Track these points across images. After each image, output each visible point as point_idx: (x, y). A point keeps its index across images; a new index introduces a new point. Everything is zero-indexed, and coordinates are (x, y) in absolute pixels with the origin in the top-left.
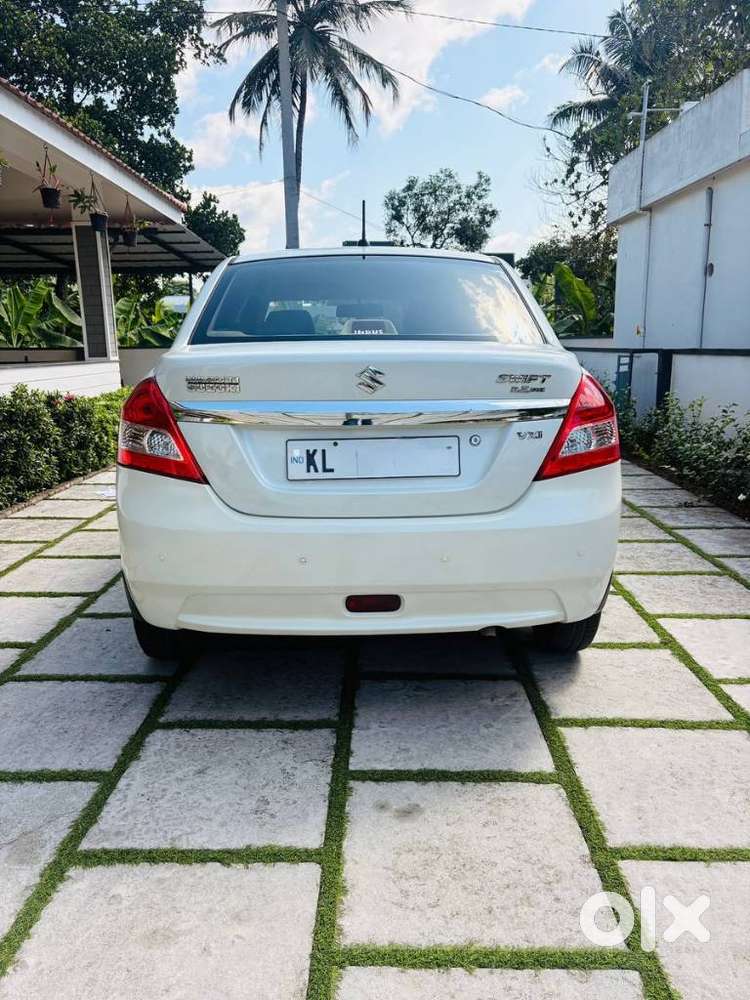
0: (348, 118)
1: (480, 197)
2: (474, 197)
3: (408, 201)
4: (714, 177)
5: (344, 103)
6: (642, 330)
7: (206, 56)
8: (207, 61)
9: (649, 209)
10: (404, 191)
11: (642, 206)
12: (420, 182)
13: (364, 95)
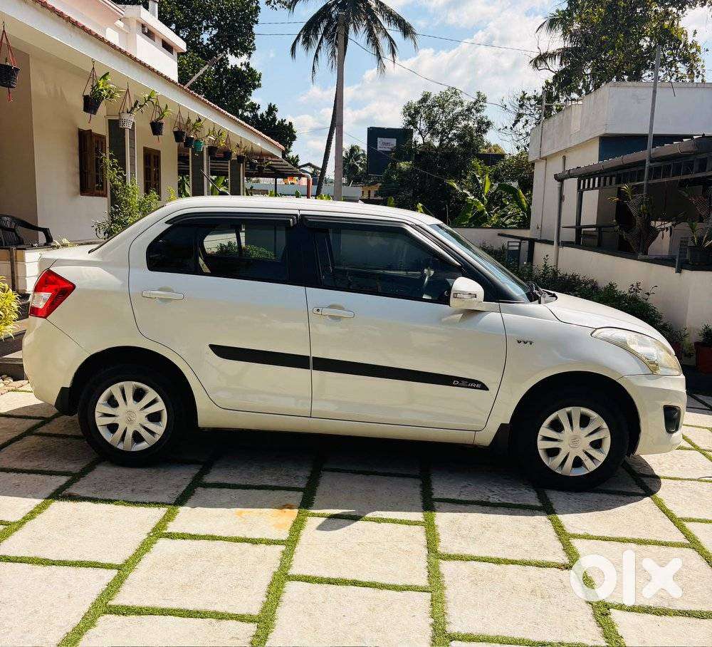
0: (378, 53)
1: (478, 111)
2: (473, 110)
3: (422, 111)
4: (566, 150)
5: (376, 43)
6: (540, 227)
7: (275, 3)
8: (275, 6)
9: (546, 158)
10: (419, 102)
11: (542, 157)
12: (432, 96)
13: (391, 40)
